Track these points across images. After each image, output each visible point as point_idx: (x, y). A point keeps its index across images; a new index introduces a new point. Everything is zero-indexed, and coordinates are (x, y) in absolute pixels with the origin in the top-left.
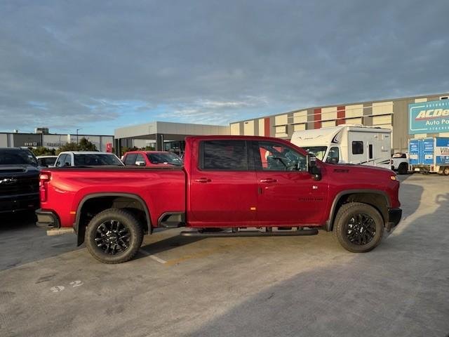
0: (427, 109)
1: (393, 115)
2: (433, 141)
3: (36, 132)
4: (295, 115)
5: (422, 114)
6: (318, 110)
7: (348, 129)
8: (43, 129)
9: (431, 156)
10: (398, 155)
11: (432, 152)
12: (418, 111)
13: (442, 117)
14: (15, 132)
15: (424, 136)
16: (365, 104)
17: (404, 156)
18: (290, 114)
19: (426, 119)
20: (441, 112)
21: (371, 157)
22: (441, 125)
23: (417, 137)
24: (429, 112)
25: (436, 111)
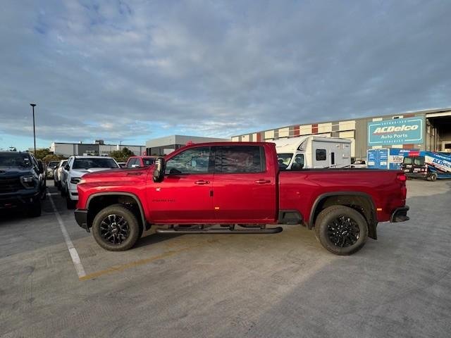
0: (382, 127)
1: (355, 130)
2: (387, 151)
3: (94, 143)
4: (280, 130)
5: (378, 130)
6: (298, 127)
7: (312, 138)
8: (99, 141)
9: (385, 163)
10: (359, 162)
11: (386, 160)
12: (375, 128)
13: (394, 132)
14: (80, 143)
15: (380, 147)
16: (333, 123)
17: (364, 163)
18: (276, 130)
19: (381, 134)
20: (393, 129)
21: (333, 163)
22: (393, 139)
23: (374, 148)
24: (383, 128)
25: (389, 128)
